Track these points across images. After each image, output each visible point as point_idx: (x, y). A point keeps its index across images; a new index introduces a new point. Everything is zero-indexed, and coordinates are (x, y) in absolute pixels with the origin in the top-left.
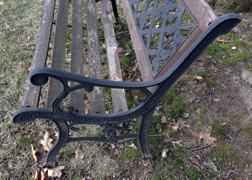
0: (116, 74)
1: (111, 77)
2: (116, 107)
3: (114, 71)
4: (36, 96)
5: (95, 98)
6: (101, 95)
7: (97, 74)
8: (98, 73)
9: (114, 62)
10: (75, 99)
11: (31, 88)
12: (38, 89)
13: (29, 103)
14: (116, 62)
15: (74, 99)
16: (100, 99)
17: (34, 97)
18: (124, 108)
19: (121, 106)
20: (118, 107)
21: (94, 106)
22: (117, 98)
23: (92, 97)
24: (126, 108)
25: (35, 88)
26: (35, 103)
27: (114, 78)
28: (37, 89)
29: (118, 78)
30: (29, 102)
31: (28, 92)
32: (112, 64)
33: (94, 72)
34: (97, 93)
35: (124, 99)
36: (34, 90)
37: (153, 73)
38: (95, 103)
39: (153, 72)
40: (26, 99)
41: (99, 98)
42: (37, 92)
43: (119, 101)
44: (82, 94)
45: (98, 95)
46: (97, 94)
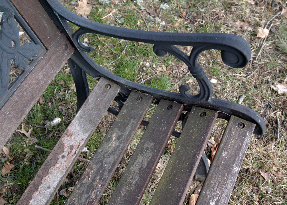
0: (60, 156)
1: (74, 157)
2: (108, 97)
3: (59, 167)
4: (225, 144)
5: (128, 124)
6: (115, 128)
7: (94, 176)
8: (89, 177)
9: (39, 190)
10: (162, 129)
11: (229, 165)
12: (218, 159)
13: (239, 134)
14: (36, 188)
15: (164, 129)
16: (122, 120)
17: (229, 143)
18: (100, 88)
19: (102, 93)
20: (106, 95)
21: (139, 111)
22: (97, 108)
23: (132, 128)
24: (98, 86)
25: (223, 163)
26: (231, 130)
27: (71, 152)
28: (220, 161)
29: (66, 145)
30: (238, 136)
31: (236, 158)
32: (49, 188)
33: (94, 184)
34: (119, 132)
35: (88, 100)
36: (226, 158)
37: (40, 57)
38: (134, 116)
39: (36, 59)
40: (242, 144)
41: (122, 122)
42: (221, 154)
43: (98, 102)
44: (146, 138)
45: (119, 130)
46: (121, 132)
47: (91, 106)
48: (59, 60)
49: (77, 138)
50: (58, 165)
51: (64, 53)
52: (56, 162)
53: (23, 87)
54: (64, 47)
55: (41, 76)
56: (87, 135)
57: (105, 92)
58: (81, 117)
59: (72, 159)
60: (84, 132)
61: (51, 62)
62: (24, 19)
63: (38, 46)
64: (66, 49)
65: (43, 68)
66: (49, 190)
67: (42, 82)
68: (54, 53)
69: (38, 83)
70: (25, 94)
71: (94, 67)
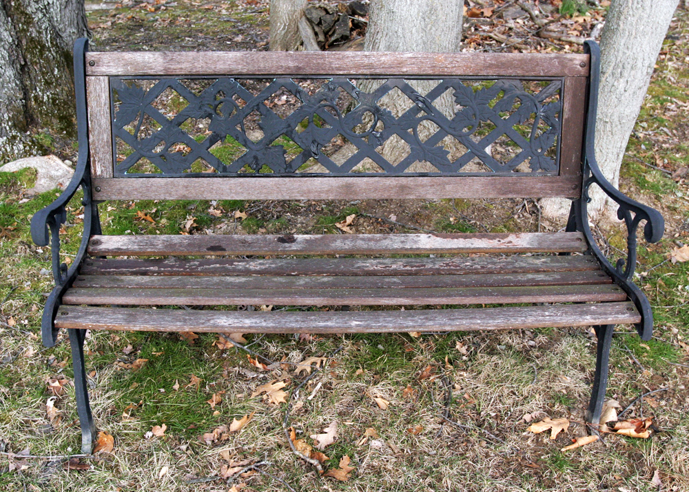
0: (498, 239)
1: (505, 247)
2: (571, 244)
3: (489, 242)
8: (499, 260)
18: (572, 236)
19: (569, 239)
20: (572, 242)
22: (554, 242)
27: (507, 243)
29: (509, 238)
34: (549, 261)
37: (549, 174)
43: (560, 240)
46: (551, 262)
47: (551, 237)
48: (562, 190)
49: (520, 242)
50: (491, 241)
51: (569, 190)
52: (492, 239)
53: (521, 179)
54: (573, 186)
55: (539, 185)
56: (528, 246)
57: (573, 240)
58: (537, 236)
59: (502, 247)
60: (528, 243)
61: (555, 185)
62: (561, 142)
63: (555, 166)
64: (574, 189)
65: (545, 182)
66: (470, 245)
67: (535, 190)
68: (562, 182)
69: (532, 188)
70: (518, 184)
71: (583, 219)
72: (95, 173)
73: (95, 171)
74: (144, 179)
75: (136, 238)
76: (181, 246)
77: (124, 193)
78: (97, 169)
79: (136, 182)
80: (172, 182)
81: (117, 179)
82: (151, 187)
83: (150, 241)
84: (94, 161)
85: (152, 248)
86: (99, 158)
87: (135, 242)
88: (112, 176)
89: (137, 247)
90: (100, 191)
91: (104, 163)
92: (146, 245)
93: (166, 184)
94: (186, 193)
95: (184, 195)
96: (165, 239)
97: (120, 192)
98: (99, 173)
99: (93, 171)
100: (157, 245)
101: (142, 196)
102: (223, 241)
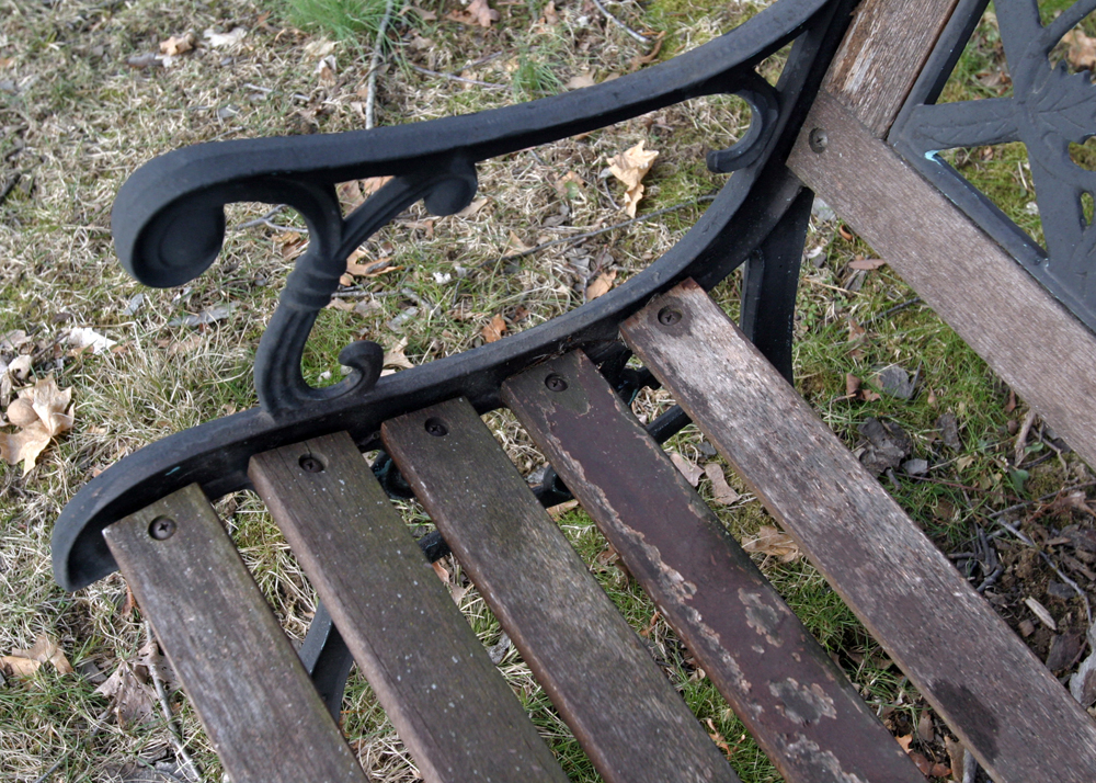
72: (842, 79)
73: (846, 69)
74: (971, 229)
75: (787, 412)
76: (873, 580)
77: (882, 221)
78: (855, 68)
79: (936, 216)
80: (1051, 324)
81: (888, 155)
82: (971, 277)
83: (811, 464)
84: (864, 32)
85: (784, 497)
86: (884, 29)
87: (766, 421)
88: (882, 129)
89: (750, 443)
90: (820, 150)
91: (886, 62)
92: (783, 466)
93: (1028, 313)
94: (1071, 406)
95: (1058, 410)
96: (862, 501)
97: (875, 204)
98: (851, 85)
99: (838, 65)
100: (813, 501)
101: (926, 280)
102: (1031, 709)
